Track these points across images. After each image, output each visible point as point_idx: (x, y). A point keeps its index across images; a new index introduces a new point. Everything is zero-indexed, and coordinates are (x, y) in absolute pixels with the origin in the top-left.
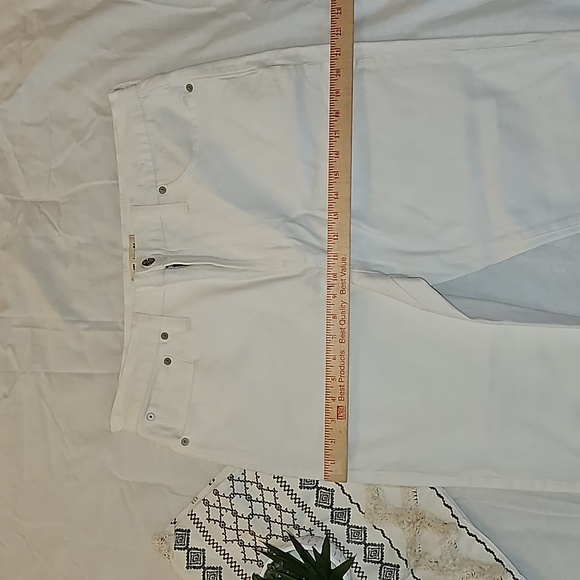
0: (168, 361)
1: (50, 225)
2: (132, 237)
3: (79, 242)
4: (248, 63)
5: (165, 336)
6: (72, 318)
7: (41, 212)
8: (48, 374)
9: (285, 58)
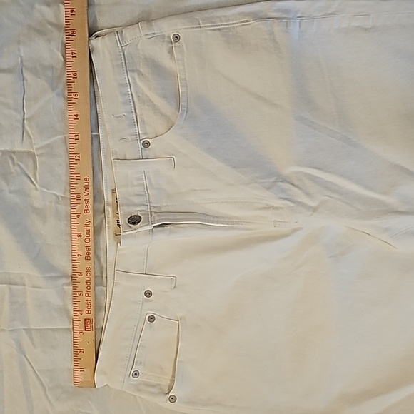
0: (152, 319)
1: (26, 178)
2: (114, 192)
3: (57, 196)
4: (240, 14)
5: (148, 294)
6: (54, 275)
7: (14, 164)
8: (28, 331)
9: (279, 10)
